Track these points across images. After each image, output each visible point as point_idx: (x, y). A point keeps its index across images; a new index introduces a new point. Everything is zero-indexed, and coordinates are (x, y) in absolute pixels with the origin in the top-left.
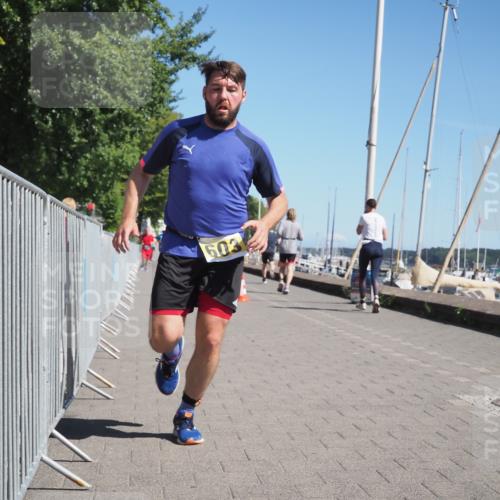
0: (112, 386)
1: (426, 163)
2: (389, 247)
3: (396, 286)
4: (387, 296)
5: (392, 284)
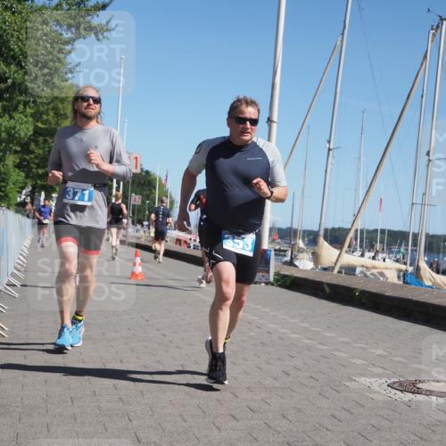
1: (329, 142)
2: (289, 226)
3: (296, 266)
4: (285, 276)
5: (291, 263)
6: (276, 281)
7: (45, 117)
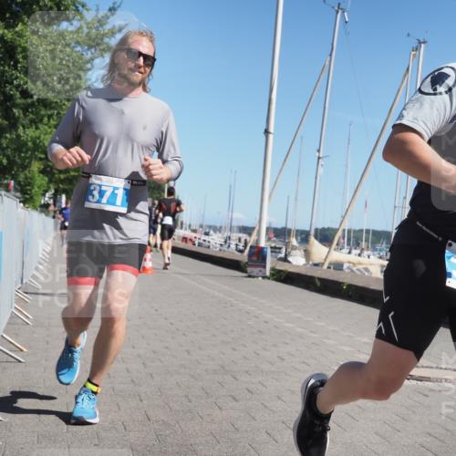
0: (25, 350)
1: (319, 151)
2: (284, 226)
3: (289, 262)
4: (280, 271)
5: (285, 260)
6: (272, 275)
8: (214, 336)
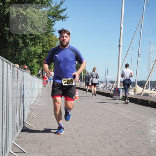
0: (33, 127)
1: (138, 52)
6: (122, 98)
7: (46, 47)
8: (102, 121)
